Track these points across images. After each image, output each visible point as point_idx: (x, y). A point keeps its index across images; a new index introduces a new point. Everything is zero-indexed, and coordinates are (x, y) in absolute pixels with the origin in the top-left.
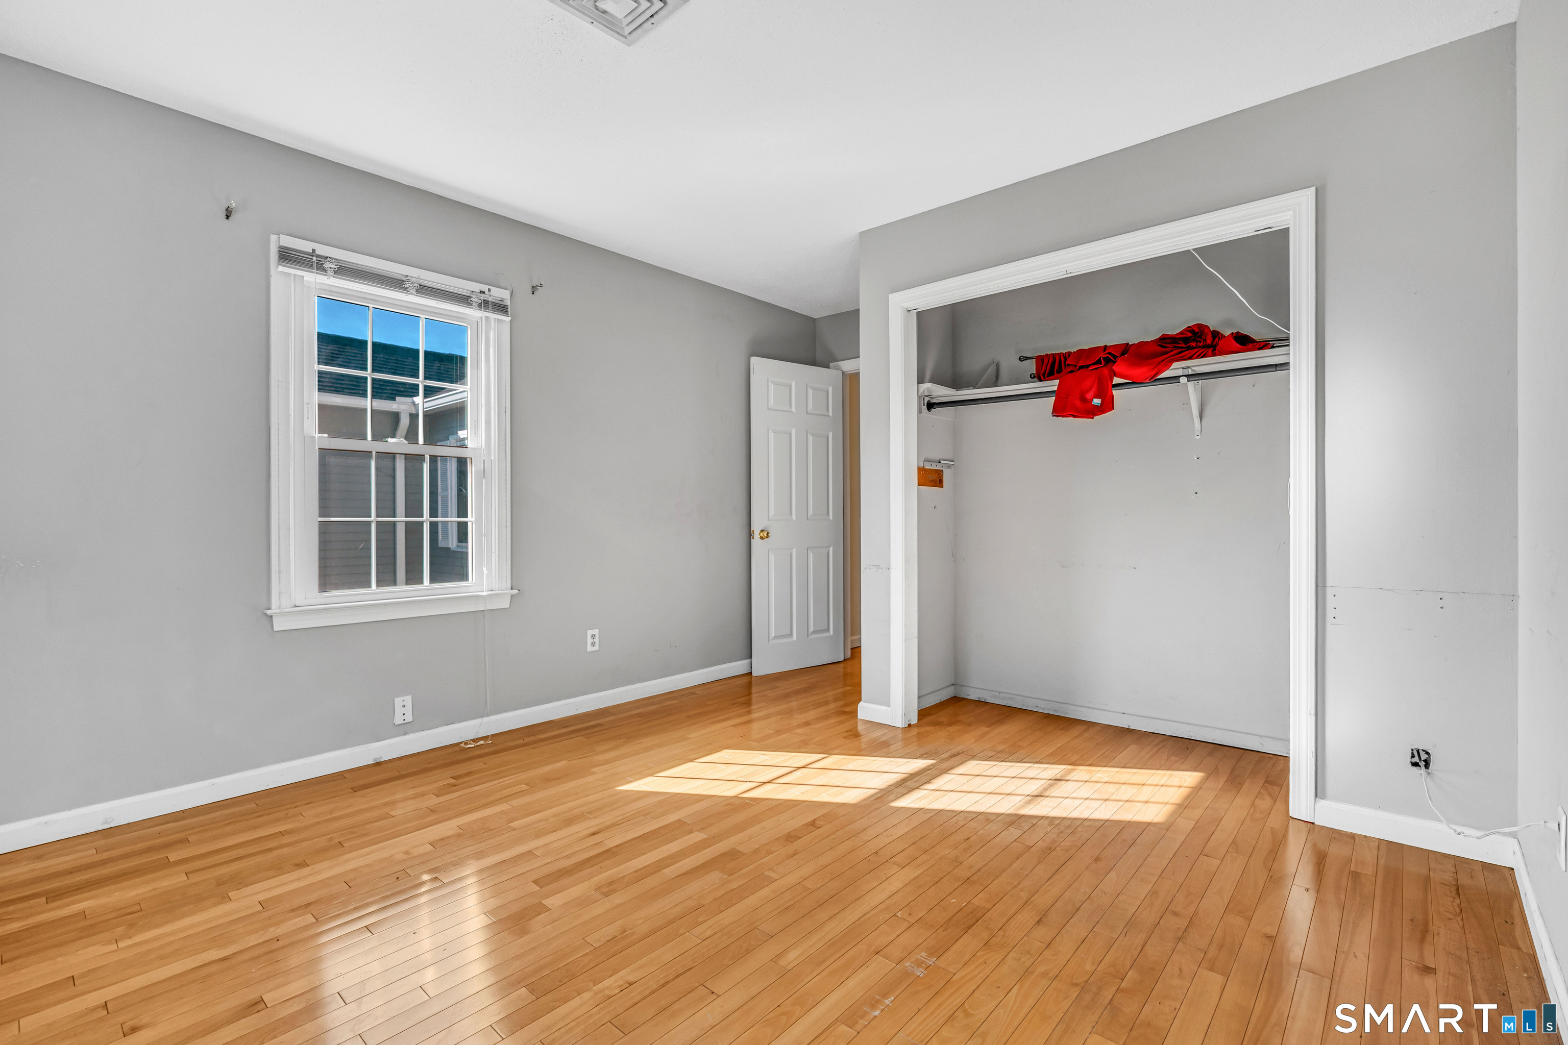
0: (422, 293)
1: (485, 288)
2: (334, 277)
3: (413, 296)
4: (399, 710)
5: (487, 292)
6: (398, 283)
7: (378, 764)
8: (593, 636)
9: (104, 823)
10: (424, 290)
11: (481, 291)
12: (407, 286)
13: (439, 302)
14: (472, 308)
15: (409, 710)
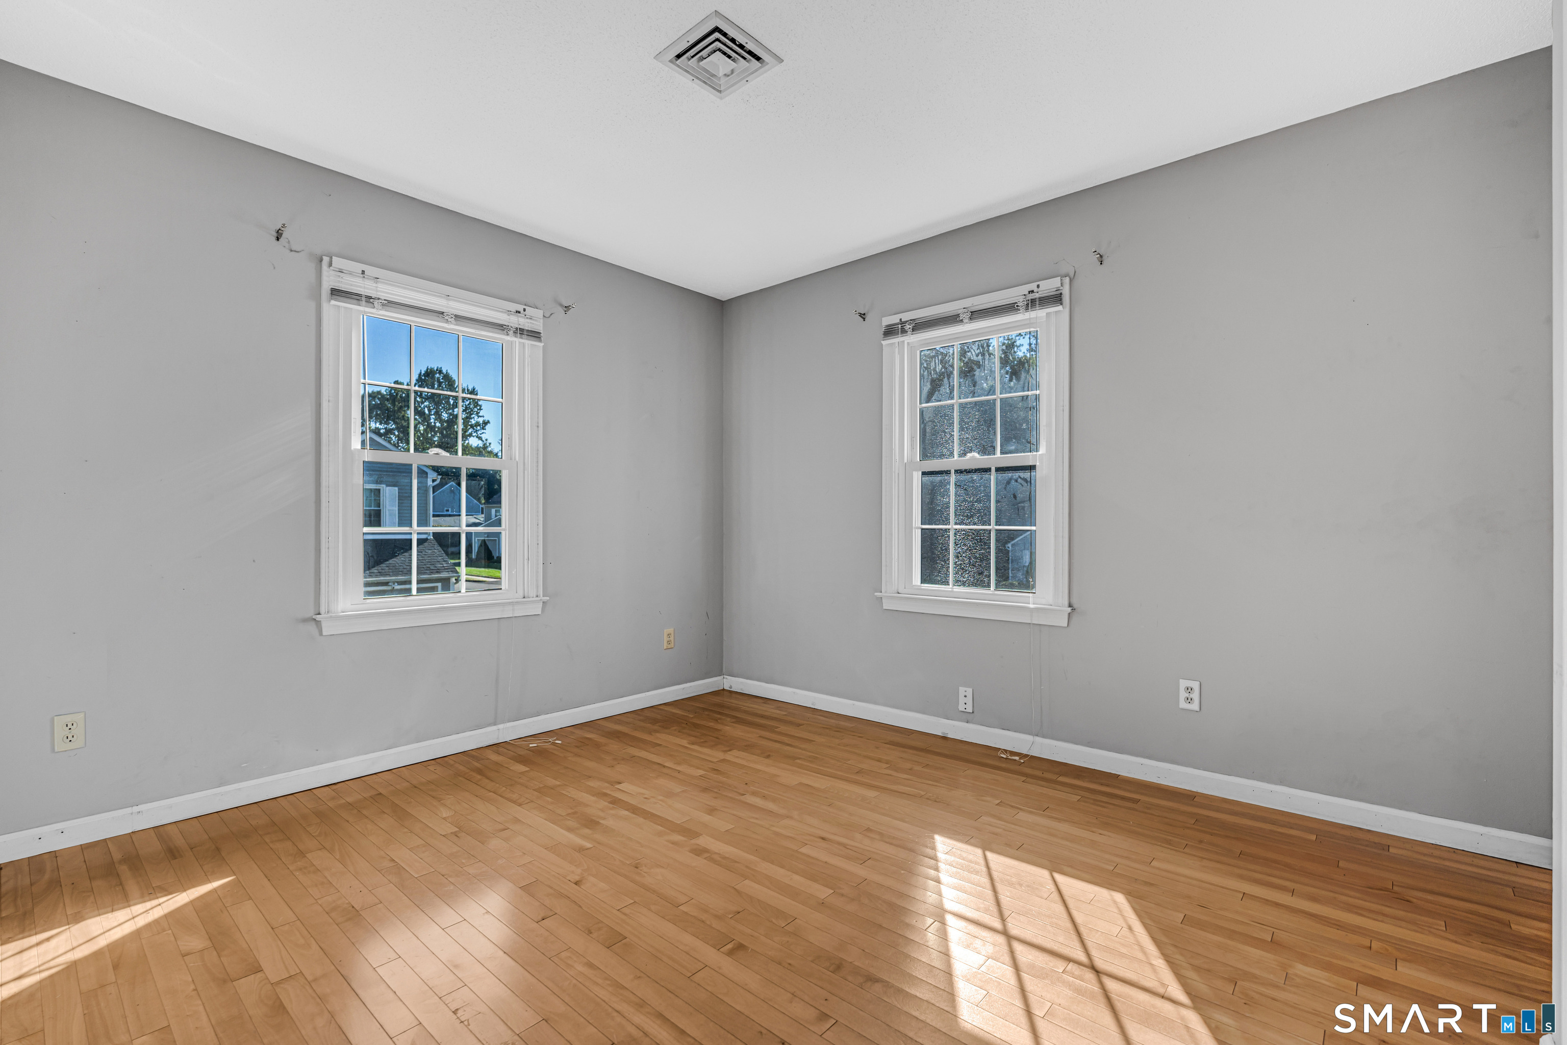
0: (975, 319)
1: (1033, 286)
2: (912, 334)
3: (967, 325)
4: (962, 700)
5: (1036, 290)
6: (953, 319)
7: (945, 738)
8: (1189, 690)
9: (812, 704)
10: (976, 315)
11: (1029, 292)
12: (961, 318)
13: (989, 320)
14: (1020, 313)
15: (969, 700)
